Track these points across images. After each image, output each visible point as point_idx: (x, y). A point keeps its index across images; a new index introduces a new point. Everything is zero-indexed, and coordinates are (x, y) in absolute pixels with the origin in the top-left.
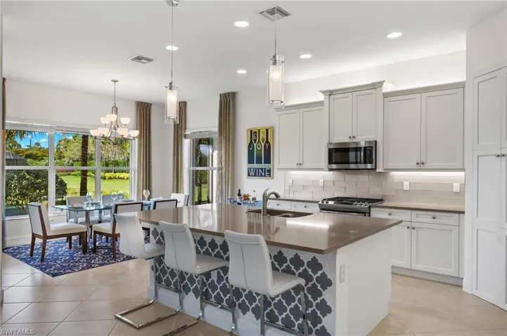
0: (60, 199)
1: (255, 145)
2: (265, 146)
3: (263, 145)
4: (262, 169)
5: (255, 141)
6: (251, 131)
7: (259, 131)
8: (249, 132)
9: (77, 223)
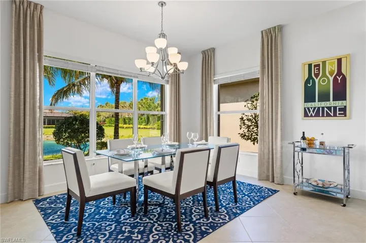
0: (99, 141)
1: (317, 81)
2: (335, 80)
3: (331, 79)
4: (329, 108)
5: (317, 75)
6: (310, 65)
7: (324, 63)
8: (307, 67)
9: (122, 172)
